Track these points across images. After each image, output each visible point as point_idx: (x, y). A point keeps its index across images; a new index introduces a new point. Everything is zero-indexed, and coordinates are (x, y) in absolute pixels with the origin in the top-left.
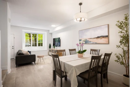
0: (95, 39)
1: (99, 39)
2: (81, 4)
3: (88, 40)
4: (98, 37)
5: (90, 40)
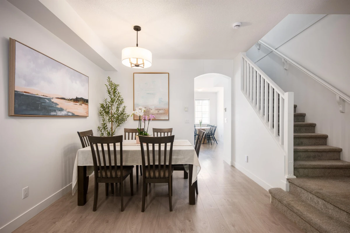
0: (72, 103)
3: (55, 100)
4: (77, 100)
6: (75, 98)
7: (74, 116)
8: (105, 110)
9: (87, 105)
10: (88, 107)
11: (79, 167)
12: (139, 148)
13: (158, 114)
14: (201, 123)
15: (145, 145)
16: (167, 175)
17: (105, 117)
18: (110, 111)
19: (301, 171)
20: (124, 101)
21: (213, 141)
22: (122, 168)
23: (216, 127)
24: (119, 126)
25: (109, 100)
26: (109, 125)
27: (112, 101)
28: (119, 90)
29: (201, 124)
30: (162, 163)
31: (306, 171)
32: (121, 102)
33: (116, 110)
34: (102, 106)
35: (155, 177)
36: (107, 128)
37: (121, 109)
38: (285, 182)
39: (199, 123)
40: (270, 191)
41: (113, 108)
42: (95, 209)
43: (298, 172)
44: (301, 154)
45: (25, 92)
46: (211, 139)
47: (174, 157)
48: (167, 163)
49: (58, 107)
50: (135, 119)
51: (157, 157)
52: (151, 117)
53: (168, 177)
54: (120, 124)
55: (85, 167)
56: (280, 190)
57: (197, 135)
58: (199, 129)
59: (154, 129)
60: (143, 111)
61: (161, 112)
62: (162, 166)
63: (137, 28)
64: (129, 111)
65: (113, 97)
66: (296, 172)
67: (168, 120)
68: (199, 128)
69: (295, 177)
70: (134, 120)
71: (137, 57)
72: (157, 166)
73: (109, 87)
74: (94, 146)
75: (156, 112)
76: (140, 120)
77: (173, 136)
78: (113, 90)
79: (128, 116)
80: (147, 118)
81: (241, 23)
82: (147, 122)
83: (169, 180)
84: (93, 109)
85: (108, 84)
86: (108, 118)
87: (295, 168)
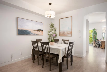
0: (36, 31)
1: (38, 32)
2: (50, 4)
3: (30, 31)
4: (38, 30)
5: (32, 31)
7: (37, 35)
10: (43, 32)
11: (33, 49)
45: (21, 29)
50: (60, 36)
59: (62, 40)
75: (67, 33)
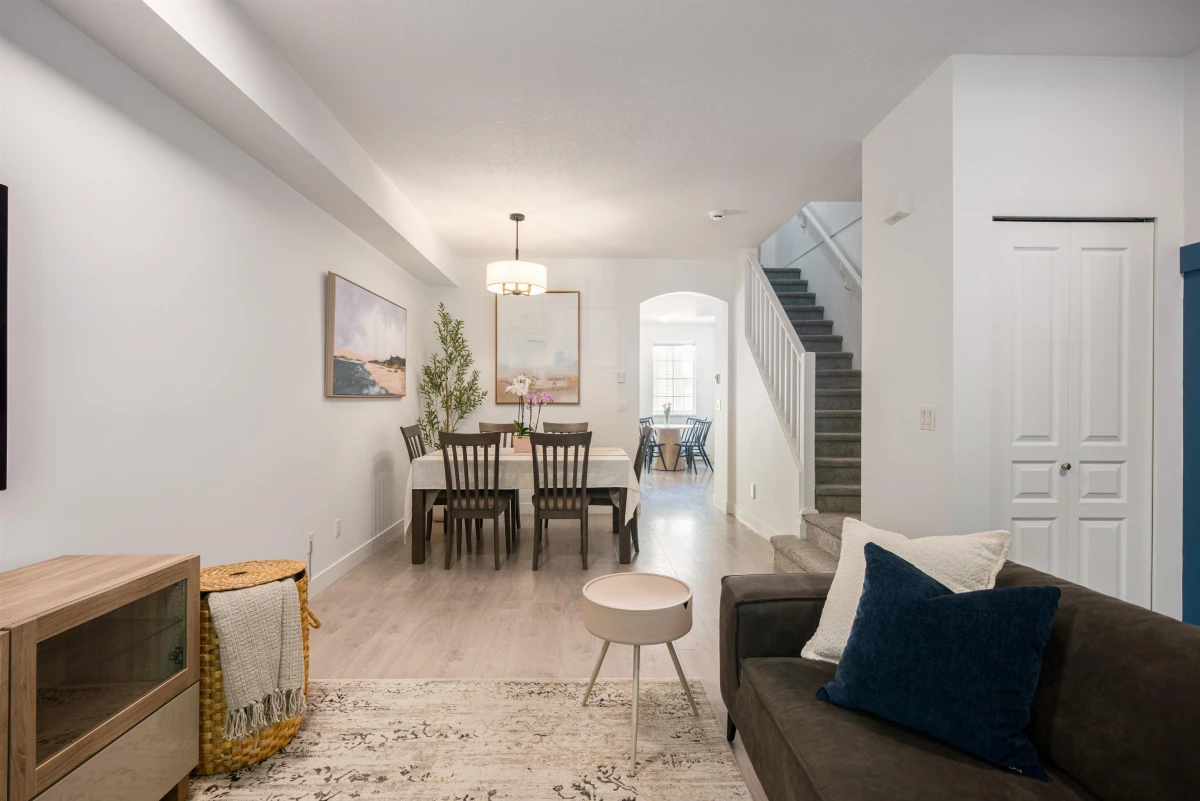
0: (385, 370)
1: (392, 372)
3: (368, 367)
4: (391, 362)
6: (388, 358)
7: (387, 395)
8: (433, 380)
9: (404, 370)
10: (405, 375)
11: (415, 492)
12: (529, 458)
13: (553, 389)
14: (667, 411)
15: (539, 448)
16: (578, 505)
17: (433, 396)
18: (444, 384)
19: (830, 500)
20: (473, 357)
21: (700, 466)
22: (496, 494)
23: (710, 424)
24: (461, 417)
25: (442, 355)
26: (442, 415)
27: (450, 361)
28: (466, 333)
29: (667, 417)
30: (570, 486)
31: (839, 501)
32: (466, 361)
33: (455, 379)
34: (427, 371)
35: (556, 508)
36: (438, 423)
37: (467, 378)
38: (799, 521)
39: (663, 414)
40: (773, 541)
41: (449, 374)
42: (448, 566)
43: (825, 503)
44: (841, 471)
45: (342, 357)
46: (696, 458)
47: (590, 475)
48: (579, 486)
49: (371, 378)
50: (499, 401)
51: (560, 474)
52: (544, 397)
53: (581, 509)
54: (465, 412)
55: (424, 492)
56: (791, 538)
57: (656, 446)
58: (664, 432)
59: (546, 425)
60: (527, 386)
61: (560, 384)
62: (570, 490)
63: (517, 217)
64: (486, 384)
65: (451, 349)
66: (820, 503)
67: (578, 404)
68: (663, 426)
69: (817, 511)
70: (497, 403)
71: (517, 281)
72: (560, 491)
73: (442, 329)
74: (450, 450)
75: (550, 384)
76: (521, 403)
77: (590, 433)
78: (452, 335)
79: (485, 394)
80: (535, 401)
81: (725, 211)
82: (535, 409)
83: (582, 515)
84: (412, 376)
85: (439, 320)
86: (440, 399)
87: (817, 496)
